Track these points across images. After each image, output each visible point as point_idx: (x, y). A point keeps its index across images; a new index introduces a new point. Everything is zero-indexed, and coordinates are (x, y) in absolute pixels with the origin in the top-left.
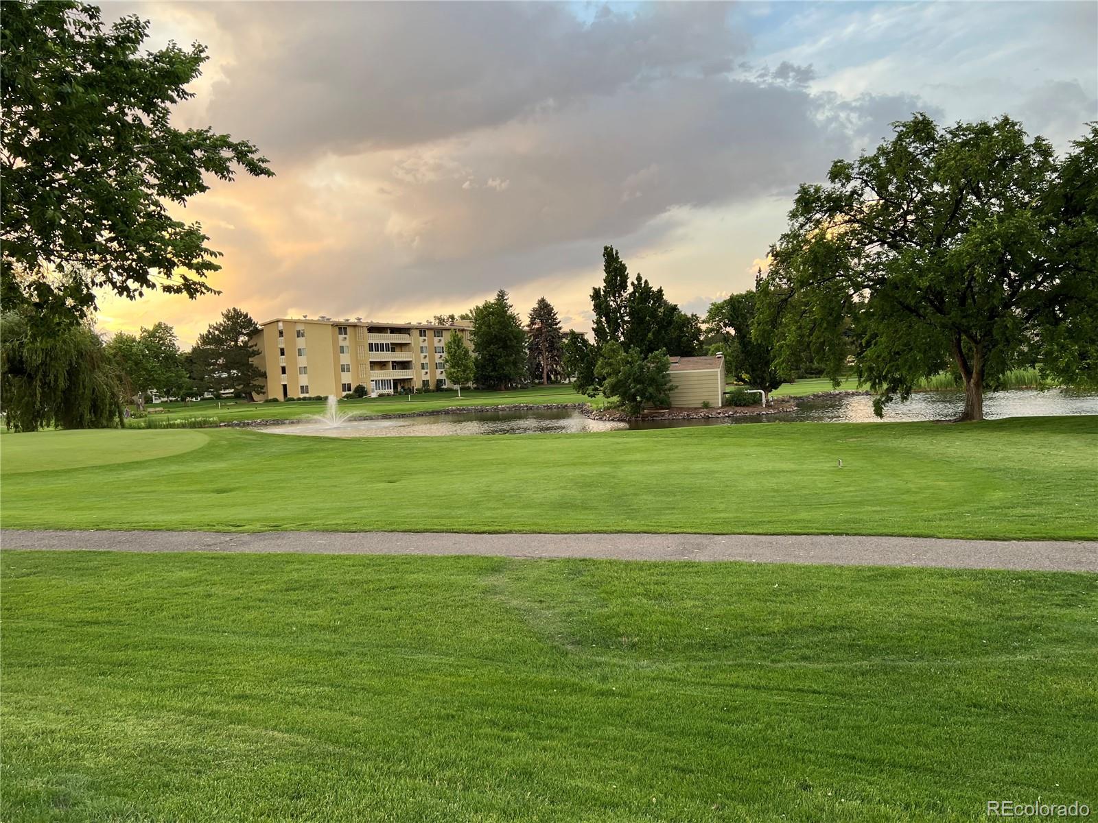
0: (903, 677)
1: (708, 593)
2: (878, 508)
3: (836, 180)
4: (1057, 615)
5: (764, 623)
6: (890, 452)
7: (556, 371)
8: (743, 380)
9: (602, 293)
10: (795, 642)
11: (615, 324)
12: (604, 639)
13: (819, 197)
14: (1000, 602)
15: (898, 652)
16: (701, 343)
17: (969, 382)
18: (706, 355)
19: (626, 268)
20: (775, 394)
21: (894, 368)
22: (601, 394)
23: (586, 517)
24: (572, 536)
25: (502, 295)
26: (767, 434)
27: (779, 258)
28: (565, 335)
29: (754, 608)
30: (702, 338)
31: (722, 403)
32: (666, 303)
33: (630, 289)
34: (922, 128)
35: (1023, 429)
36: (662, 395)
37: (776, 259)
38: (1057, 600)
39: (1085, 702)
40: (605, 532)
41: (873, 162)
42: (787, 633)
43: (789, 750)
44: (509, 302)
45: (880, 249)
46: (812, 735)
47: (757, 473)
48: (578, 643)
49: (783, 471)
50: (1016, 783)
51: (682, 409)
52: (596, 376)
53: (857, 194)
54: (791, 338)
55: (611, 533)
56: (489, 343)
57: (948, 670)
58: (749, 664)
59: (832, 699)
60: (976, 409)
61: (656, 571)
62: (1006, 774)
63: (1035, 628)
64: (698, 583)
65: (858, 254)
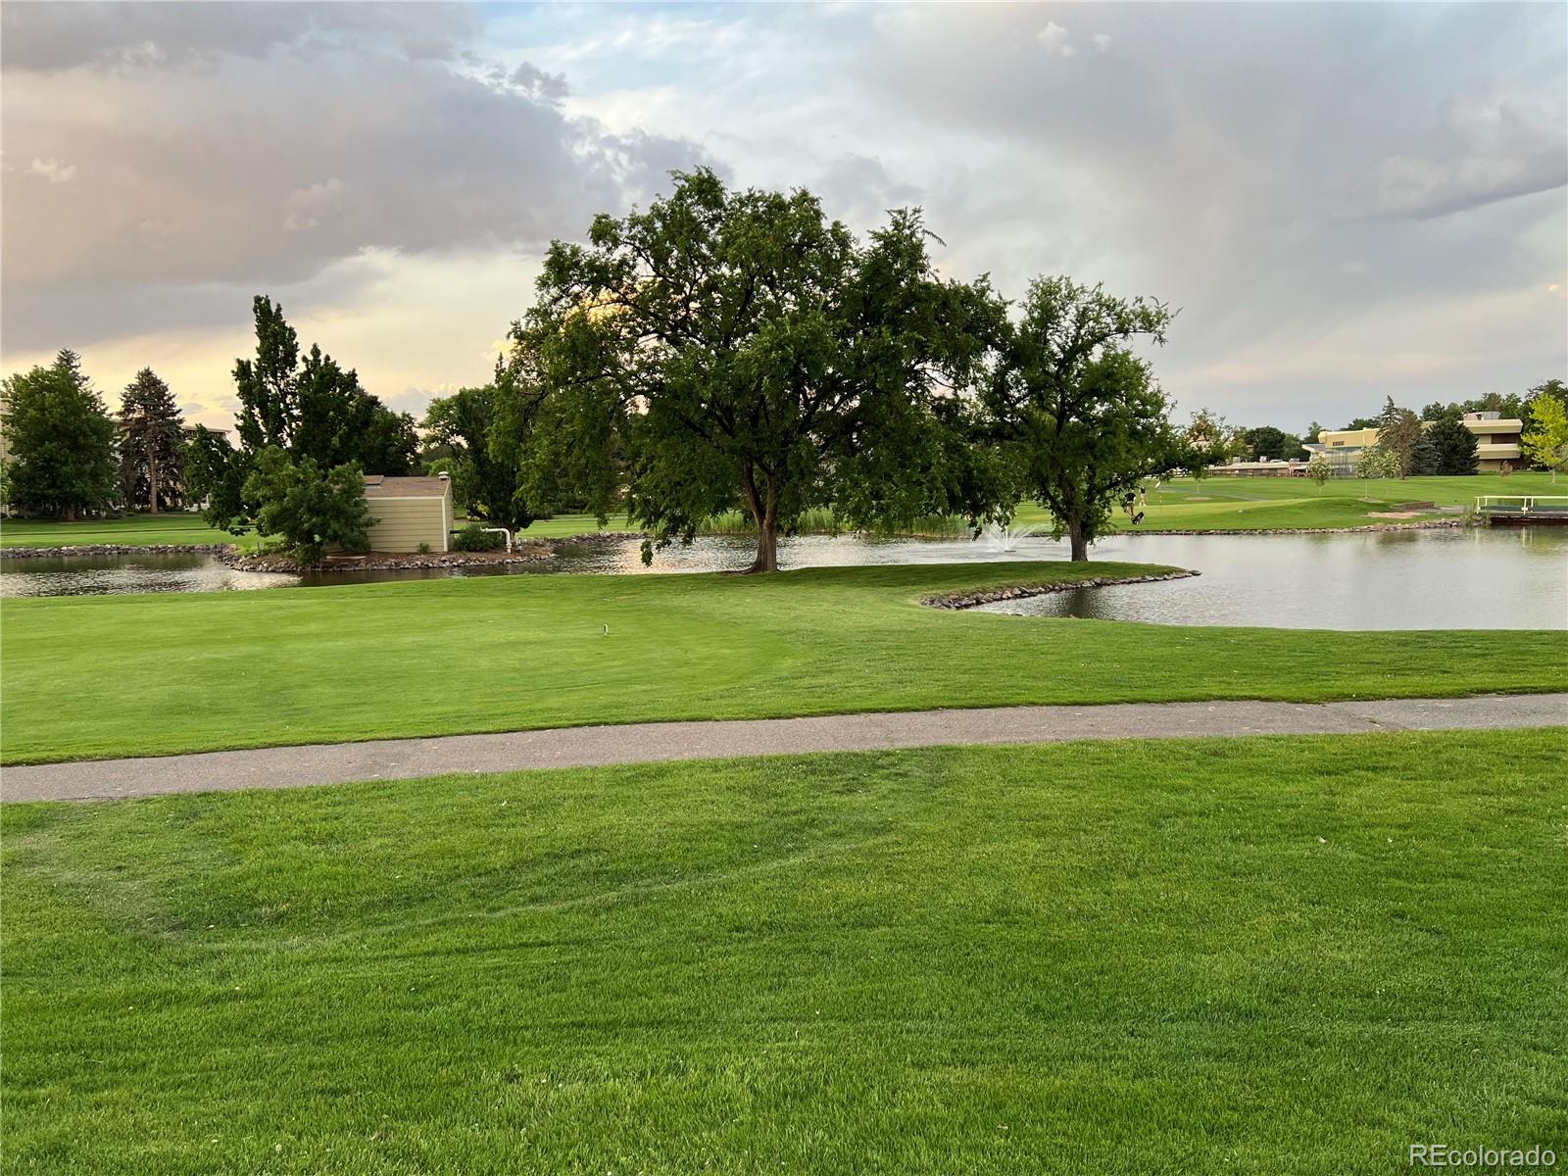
0: (658, 906)
1: (405, 824)
2: (649, 687)
3: (600, 242)
4: (835, 805)
5: (484, 858)
6: (669, 612)
7: (173, 491)
8: (479, 514)
9: (253, 369)
10: (524, 879)
11: (276, 423)
12: (230, 914)
13: (578, 263)
14: (776, 795)
15: (654, 874)
16: (418, 457)
17: (761, 523)
18: (426, 474)
19: (295, 335)
20: (525, 535)
21: (673, 503)
22: (254, 531)
23: (215, 726)
24: (187, 757)
25: (67, 360)
26: (509, 591)
27: (525, 343)
28: (190, 432)
29: (470, 839)
30: (419, 450)
31: (449, 546)
32: (361, 392)
33: (301, 367)
34: (706, 188)
35: (818, 582)
36: (356, 533)
37: (520, 343)
38: (838, 786)
39: (855, 907)
40: (248, 748)
41: (647, 224)
42: (513, 868)
43: (497, 1031)
44: (82, 372)
45: (657, 344)
46: (531, 1004)
47: (493, 646)
48: (184, 926)
49: (530, 643)
50: (773, 1020)
51: (387, 555)
52: (244, 499)
53: (628, 264)
54: (542, 455)
55: (257, 748)
56: (42, 439)
57: (711, 889)
58: (456, 920)
59: (564, 950)
60: (770, 557)
61: (327, 799)
62: (762, 1010)
63: (812, 823)
64: (391, 812)
65: (630, 347)
